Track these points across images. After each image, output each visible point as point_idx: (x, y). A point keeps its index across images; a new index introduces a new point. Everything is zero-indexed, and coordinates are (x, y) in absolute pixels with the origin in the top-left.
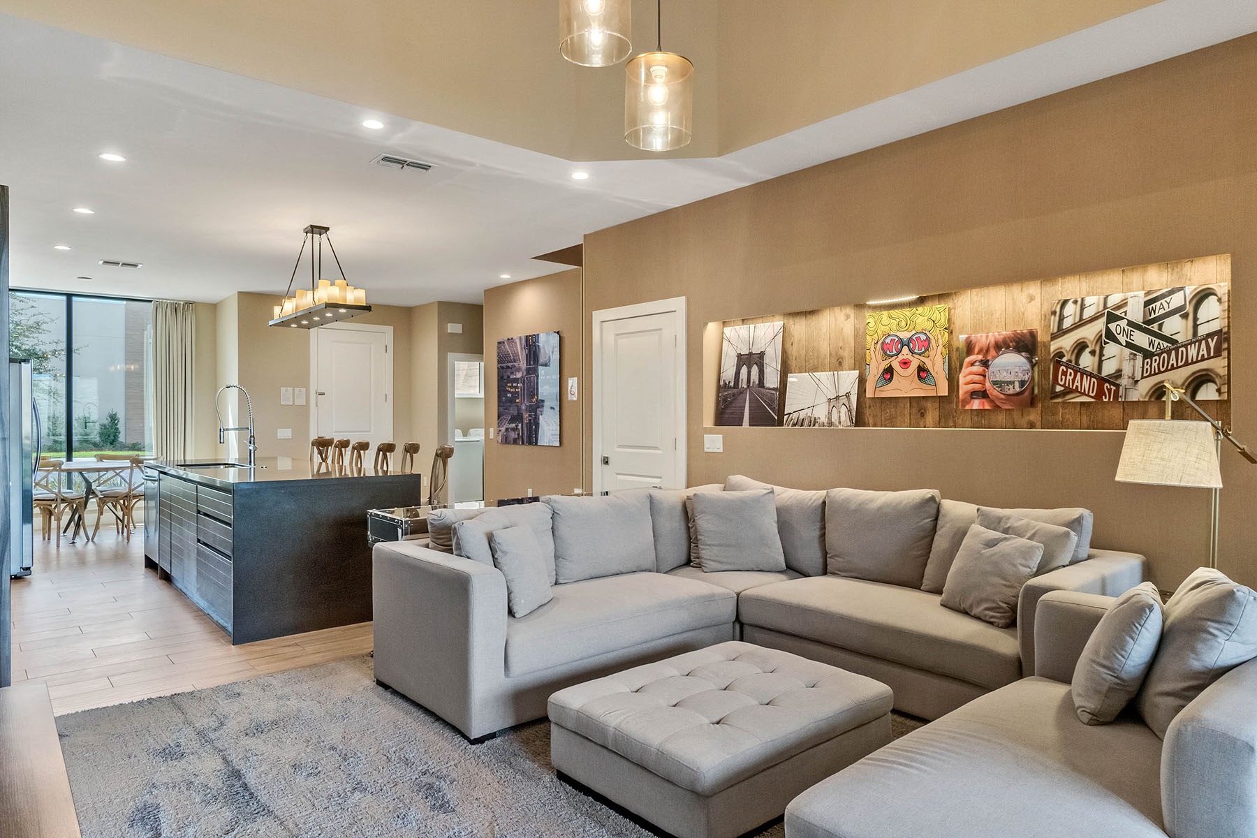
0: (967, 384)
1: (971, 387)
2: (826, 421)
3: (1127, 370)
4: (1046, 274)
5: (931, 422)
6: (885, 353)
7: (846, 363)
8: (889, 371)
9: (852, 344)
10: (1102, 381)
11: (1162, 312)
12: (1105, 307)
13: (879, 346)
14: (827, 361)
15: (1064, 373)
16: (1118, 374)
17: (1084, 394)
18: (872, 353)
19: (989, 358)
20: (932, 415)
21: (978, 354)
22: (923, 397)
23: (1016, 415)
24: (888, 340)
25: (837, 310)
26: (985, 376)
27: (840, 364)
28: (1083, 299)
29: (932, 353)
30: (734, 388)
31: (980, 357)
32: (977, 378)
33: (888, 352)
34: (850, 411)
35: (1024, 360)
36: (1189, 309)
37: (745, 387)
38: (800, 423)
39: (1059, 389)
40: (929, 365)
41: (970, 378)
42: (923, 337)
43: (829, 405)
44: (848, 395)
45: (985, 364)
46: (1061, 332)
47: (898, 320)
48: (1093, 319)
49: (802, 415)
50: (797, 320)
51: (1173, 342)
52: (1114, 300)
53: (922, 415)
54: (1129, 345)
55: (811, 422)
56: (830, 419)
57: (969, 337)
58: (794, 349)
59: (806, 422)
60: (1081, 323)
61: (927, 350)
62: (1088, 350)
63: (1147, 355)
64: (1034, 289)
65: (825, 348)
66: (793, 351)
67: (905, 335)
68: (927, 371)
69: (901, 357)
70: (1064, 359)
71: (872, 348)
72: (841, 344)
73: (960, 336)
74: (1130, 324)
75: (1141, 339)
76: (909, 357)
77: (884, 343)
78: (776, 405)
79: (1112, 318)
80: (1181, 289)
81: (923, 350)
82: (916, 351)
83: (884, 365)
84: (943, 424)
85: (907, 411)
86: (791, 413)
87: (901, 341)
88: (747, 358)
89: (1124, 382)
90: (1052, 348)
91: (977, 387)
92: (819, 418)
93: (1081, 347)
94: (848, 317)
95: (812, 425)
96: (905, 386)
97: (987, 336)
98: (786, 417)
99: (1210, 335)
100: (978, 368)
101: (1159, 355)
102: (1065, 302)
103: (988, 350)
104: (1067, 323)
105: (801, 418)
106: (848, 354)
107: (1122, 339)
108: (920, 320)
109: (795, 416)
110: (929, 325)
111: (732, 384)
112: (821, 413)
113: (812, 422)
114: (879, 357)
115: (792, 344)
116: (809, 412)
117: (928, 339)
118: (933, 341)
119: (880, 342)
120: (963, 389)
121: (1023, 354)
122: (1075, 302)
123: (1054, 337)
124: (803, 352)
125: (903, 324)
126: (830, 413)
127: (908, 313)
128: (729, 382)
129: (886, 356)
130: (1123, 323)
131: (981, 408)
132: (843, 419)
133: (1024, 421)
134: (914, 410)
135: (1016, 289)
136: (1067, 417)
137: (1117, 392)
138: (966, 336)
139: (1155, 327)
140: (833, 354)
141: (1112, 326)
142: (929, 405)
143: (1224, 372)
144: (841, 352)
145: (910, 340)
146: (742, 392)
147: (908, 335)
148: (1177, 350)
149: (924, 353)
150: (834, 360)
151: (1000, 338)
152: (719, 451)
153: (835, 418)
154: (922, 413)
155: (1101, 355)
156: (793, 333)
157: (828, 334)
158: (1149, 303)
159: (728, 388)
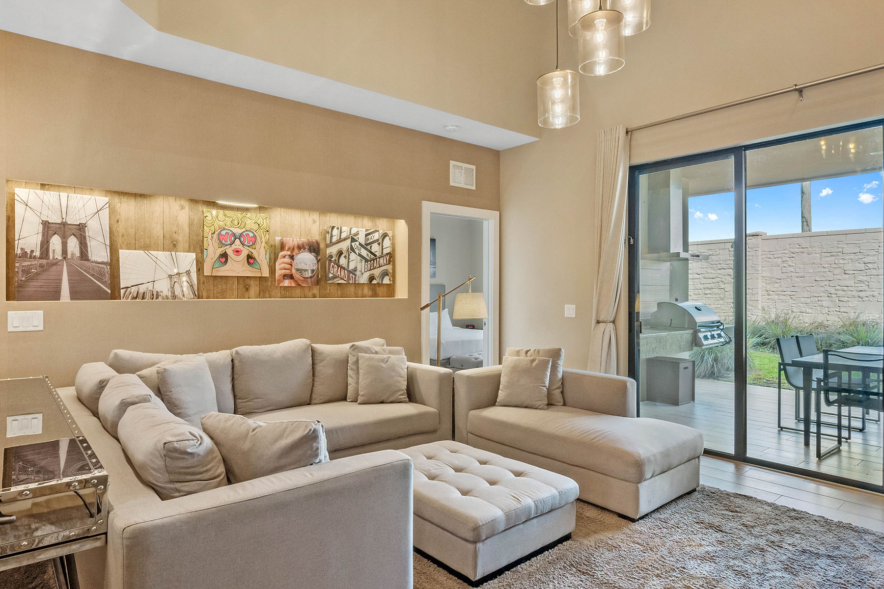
0: (281, 269)
1: (284, 272)
2: (170, 294)
3: (359, 269)
4: (324, 210)
5: (254, 294)
6: (221, 242)
7: (180, 246)
8: (225, 256)
9: (187, 231)
10: (350, 272)
11: (371, 240)
12: (350, 234)
13: (215, 236)
14: (160, 242)
15: (333, 267)
16: (355, 269)
17: (342, 279)
18: (210, 241)
19: (294, 254)
20: (254, 289)
21: (288, 250)
22: (248, 277)
23: (306, 290)
24: (223, 233)
25: (171, 200)
26: (291, 265)
27: (175, 245)
28: (341, 227)
29: (257, 246)
30: (41, 258)
31: (289, 253)
32: (288, 266)
33: (223, 242)
34: (192, 286)
35: (314, 258)
36: (380, 241)
37: (60, 258)
38: (141, 296)
39: (331, 275)
40: (255, 255)
41: (283, 265)
42: (251, 235)
43: (171, 281)
44: (188, 273)
45: (292, 257)
46: (332, 244)
47: (232, 219)
48: (345, 239)
49: (142, 289)
50: (124, 199)
51: (375, 256)
52: (354, 231)
53: (247, 289)
54: (360, 255)
55: (153, 295)
56: (173, 293)
57: (282, 239)
58: (121, 226)
59: (148, 296)
60: (340, 241)
61: (254, 244)
62: (343, 255)
63: (366, 261)
64: (315, 216)
65: (158, 231)
66: (120, 228)
67: (237, 231)
68: (254, 259)
69: (234, 247)
70: (333, 259)
71: (210, 237)
72: (175, 229)
73: (276, 238)
74: (360, 244)
75: (364, 253)
76: (241, 247)
77: (219, 234)
78: (107, 278)
79: (353, 240)
80: (378, 231)
81: (251, 243)
82: (246, 243)
83: (220, 251)
84: (262, 296)
85: (235, 287)
86: (128, 287)
87: (234, 234)
88: (60, 228)
89: (358, 273)
90: (328, 252)
91: (287, 272)
92: (162, 292)
93: (340, 253)
94: (183, 208)
95: (155, 297)
96: (236, 268)
97: (293, 240)
98: (122, 291)
99: (387, 254)
100: (287, 260)
101: (370, 261)
102: (333, 227)
103: (293, 249)
104: (334, 239)
105: (141, 291)
106: (182, 239)
107: (357, 251)
108: (248, 222)
109: (134, 290)
110: (256, 227)
111: (37, 253)
112: (163, 287)
113: (155, 295)
114: (216, 245)
115: (118, 221)
116: (150, 286)
117: (255, 236)
118: (258, 238)
119: (216, 233)
120: (279, 273)
121: (313, 254)
122: (338, 228)
123: (327, 246)
124: (132, 231)
125: (236, 222)
126: (173, 288)
127: (239, 215)
128: (32, 251)
129: (221, 244)
130: (357, 243)
131: (290, 285)
132: (186, 292)
133: (310, 294)
134: (241, 286)
135: (306, 214)
136: (331, 291)
137: (355, 278)
138: (280, 238)
139: (369, 247)
140: (167, 236)
141: (353, 244)
142: (252, 282)
143: (391, 271)
144: (175, 236)
145: (241, 235)
146: (56, 263)
147: (240, 231)
148: (376, 259)
149: (252, 245)
150: (168, 242)
151: (300, 243)
152: (37, 329)
153: (178, 292)
154: (247, 288)
155: (349, 259)
156: (119, 210)
157: (161, 219)
158: (367, 235)
159: (31, 257)
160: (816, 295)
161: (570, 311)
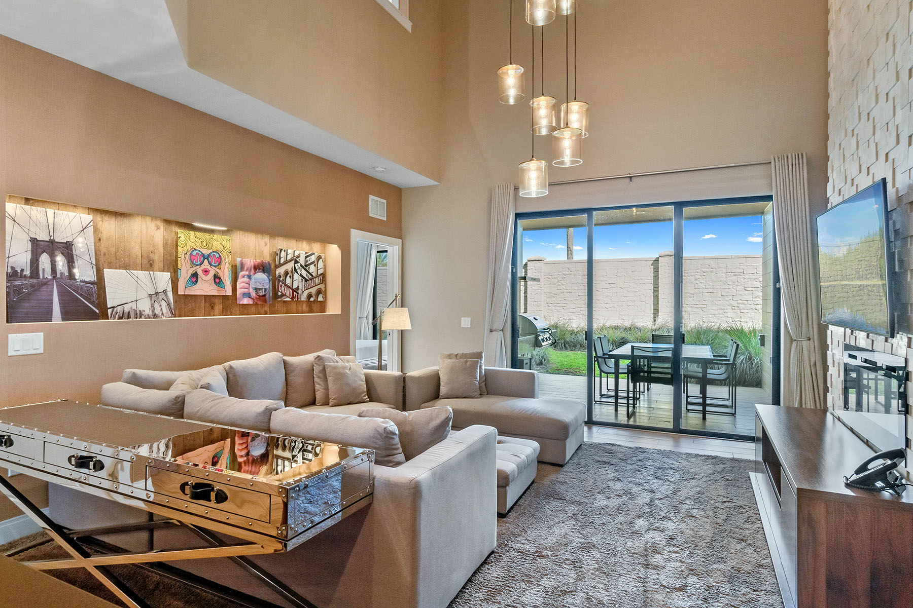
0: (241, 288)
1: (243, 290)
2: (151, 313)
3: (300, 287)
4: (273, 233)
5: (218, 312)
6: (192, 262)
7: (156, 266)
8: (195, 275)
9: (162, 250)
10: (293, 291)
11: (310, 262)
12: (294, 256)
13: (188, 256)
14: (139, 261)
15: (281, 286)
16: (298, 288)
17: (288, 297)
18: (183, 260)
19: (251, 274)
20: (218, 307)
21: (246, 271)
22: (213, 296)
23: (259, 307)
24: (194, 253)
25: (148, 220)
26: (249, 285)
27: (151, 265)
28: (287, 250)
29: (222, 267)
30: (31, 277)
31: (247, 273)
32: (246, 285)
33: (194, 262)
34: (169, 305)
35: (266, 277)
36: (316, 262)
37: (50, 277)
38: (126, 315)
39: (280, 294)
40: (221, 274)
41: (243, 285)
42: (217, 256)
43: (151, 300)
44: (165, 292)
45: (249, 277)
46: (281, 265)
47: (201, 240)
48: (291, 261)
49: (127, 308)
50: (106, 218)
51: (312, 276)
52: (297, 254)
53: (213, 307)
54: (301, 275)
55: (137, 314)
56: (154, 311)
57: (242, 260)
58: (102, 245)
59: (132, 315)
60: (286, 262)
61: (219, 264)
62: (289, 275)
63: (306, 280)
64: (267, 239)
65: (136, 251)
66: (103, 249)
67: (206, 252)
68: (220, 278)
69: (203, 267)
70: (281, 279)
71: (183, 257)
72: (151, 249)
73: (237, 259)
74: (301, 265)
75: (304, 273)
76: (208, 267)
77: (191, 254)
78: (94, 298)
79: (296, 262)
80: (314, 254)
81: (217, 264)
82: (213, 264)
83: (191, 271)
84: (224, 313)
85: (203, 305)
86: (114, 307)
87: (203, 255)
88: (48, 246)
89: (300, 292)
90: (277, 273)
91: (246, 290)
92: (145, 311)
93: (286, 273)
94: (158, 228)
95: (138, 317)
96: (205, 287)
97: (250, 261)
98: (110, 311)
99: (321, 274)
100: (246, 279)
101: (309, 281)
102: (281, 250)
103: (251, 270)
104: (282, 261)
105: (126, 311)
106: (158, 258)
107: (299, 272)
108: (215, 243)
109: (119, 309)
110: (221, 248)
111: (27, 272)
112: (145, 306)
113: (138, 315)
114: (188, 265)
115: (100, 240)
116: (133, 305)
117: (220, 257)
118: (223, 258)
119: (189, 253)
120: (239, 291)
121: (266, 274)
122: (285, 251)
123: (277, 267)
124: (113, 250)
125: (205, 243)
126: (153, 307)
127: (207, 237)
128: (22, 270)
129: (193, 264)
130: (299, 264)
131: (248, 303)
132: (165, 311)
133: (262, 311)
134: (208, 305)
135: (260, 236)
136: (278, 308)
137: (298, 296)
138: (240, 259)
139: (307, 268)
140: (145, 255)
141: (296, 265)
142: (216, 301)
143: (324, 290)
144: (152, 255)
145: (209, 255)
146: (46, 283)
147: (208, 252)
148: (313, 279)
149: (218, 265)
150: (145, 261)
151: (256, 263)
152: (38, 352)
153: (158, 311)
154: (212, 306)
155: (293, 279)
156: (101, 229)
157: (140, 238)
158: (306, 257)
159: (21, 276)
160: (580, 306)
161: (466, 322)
